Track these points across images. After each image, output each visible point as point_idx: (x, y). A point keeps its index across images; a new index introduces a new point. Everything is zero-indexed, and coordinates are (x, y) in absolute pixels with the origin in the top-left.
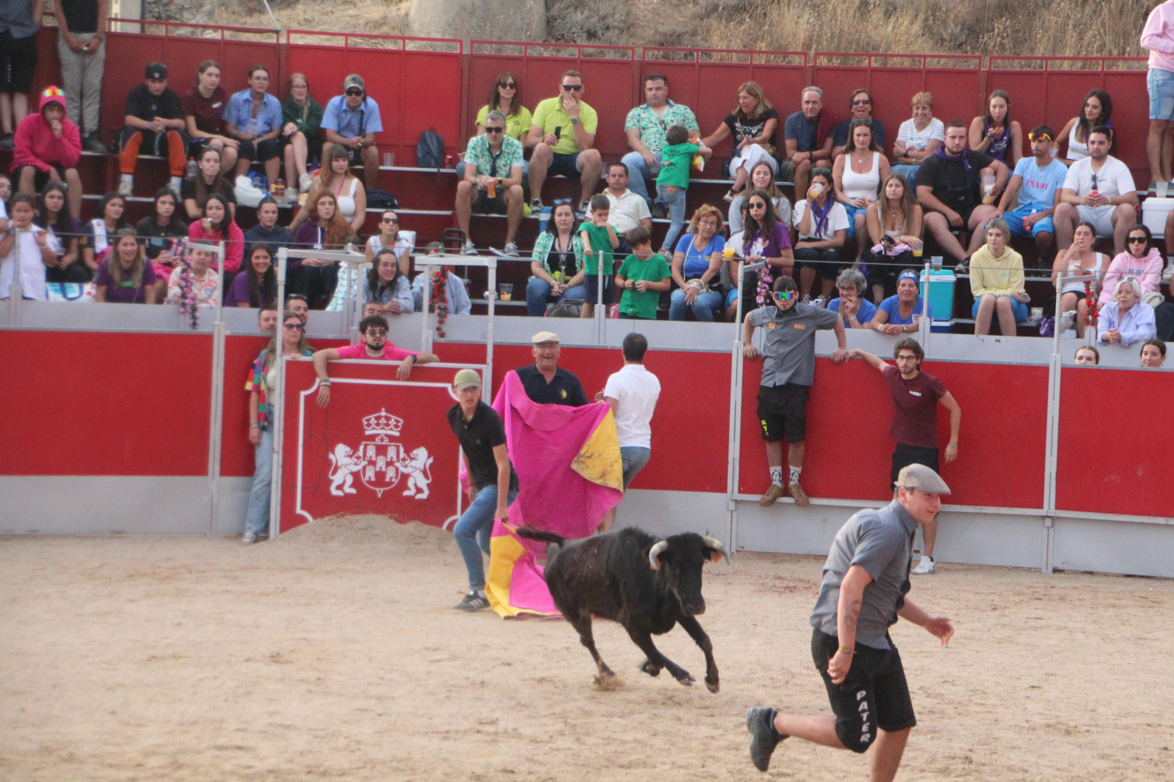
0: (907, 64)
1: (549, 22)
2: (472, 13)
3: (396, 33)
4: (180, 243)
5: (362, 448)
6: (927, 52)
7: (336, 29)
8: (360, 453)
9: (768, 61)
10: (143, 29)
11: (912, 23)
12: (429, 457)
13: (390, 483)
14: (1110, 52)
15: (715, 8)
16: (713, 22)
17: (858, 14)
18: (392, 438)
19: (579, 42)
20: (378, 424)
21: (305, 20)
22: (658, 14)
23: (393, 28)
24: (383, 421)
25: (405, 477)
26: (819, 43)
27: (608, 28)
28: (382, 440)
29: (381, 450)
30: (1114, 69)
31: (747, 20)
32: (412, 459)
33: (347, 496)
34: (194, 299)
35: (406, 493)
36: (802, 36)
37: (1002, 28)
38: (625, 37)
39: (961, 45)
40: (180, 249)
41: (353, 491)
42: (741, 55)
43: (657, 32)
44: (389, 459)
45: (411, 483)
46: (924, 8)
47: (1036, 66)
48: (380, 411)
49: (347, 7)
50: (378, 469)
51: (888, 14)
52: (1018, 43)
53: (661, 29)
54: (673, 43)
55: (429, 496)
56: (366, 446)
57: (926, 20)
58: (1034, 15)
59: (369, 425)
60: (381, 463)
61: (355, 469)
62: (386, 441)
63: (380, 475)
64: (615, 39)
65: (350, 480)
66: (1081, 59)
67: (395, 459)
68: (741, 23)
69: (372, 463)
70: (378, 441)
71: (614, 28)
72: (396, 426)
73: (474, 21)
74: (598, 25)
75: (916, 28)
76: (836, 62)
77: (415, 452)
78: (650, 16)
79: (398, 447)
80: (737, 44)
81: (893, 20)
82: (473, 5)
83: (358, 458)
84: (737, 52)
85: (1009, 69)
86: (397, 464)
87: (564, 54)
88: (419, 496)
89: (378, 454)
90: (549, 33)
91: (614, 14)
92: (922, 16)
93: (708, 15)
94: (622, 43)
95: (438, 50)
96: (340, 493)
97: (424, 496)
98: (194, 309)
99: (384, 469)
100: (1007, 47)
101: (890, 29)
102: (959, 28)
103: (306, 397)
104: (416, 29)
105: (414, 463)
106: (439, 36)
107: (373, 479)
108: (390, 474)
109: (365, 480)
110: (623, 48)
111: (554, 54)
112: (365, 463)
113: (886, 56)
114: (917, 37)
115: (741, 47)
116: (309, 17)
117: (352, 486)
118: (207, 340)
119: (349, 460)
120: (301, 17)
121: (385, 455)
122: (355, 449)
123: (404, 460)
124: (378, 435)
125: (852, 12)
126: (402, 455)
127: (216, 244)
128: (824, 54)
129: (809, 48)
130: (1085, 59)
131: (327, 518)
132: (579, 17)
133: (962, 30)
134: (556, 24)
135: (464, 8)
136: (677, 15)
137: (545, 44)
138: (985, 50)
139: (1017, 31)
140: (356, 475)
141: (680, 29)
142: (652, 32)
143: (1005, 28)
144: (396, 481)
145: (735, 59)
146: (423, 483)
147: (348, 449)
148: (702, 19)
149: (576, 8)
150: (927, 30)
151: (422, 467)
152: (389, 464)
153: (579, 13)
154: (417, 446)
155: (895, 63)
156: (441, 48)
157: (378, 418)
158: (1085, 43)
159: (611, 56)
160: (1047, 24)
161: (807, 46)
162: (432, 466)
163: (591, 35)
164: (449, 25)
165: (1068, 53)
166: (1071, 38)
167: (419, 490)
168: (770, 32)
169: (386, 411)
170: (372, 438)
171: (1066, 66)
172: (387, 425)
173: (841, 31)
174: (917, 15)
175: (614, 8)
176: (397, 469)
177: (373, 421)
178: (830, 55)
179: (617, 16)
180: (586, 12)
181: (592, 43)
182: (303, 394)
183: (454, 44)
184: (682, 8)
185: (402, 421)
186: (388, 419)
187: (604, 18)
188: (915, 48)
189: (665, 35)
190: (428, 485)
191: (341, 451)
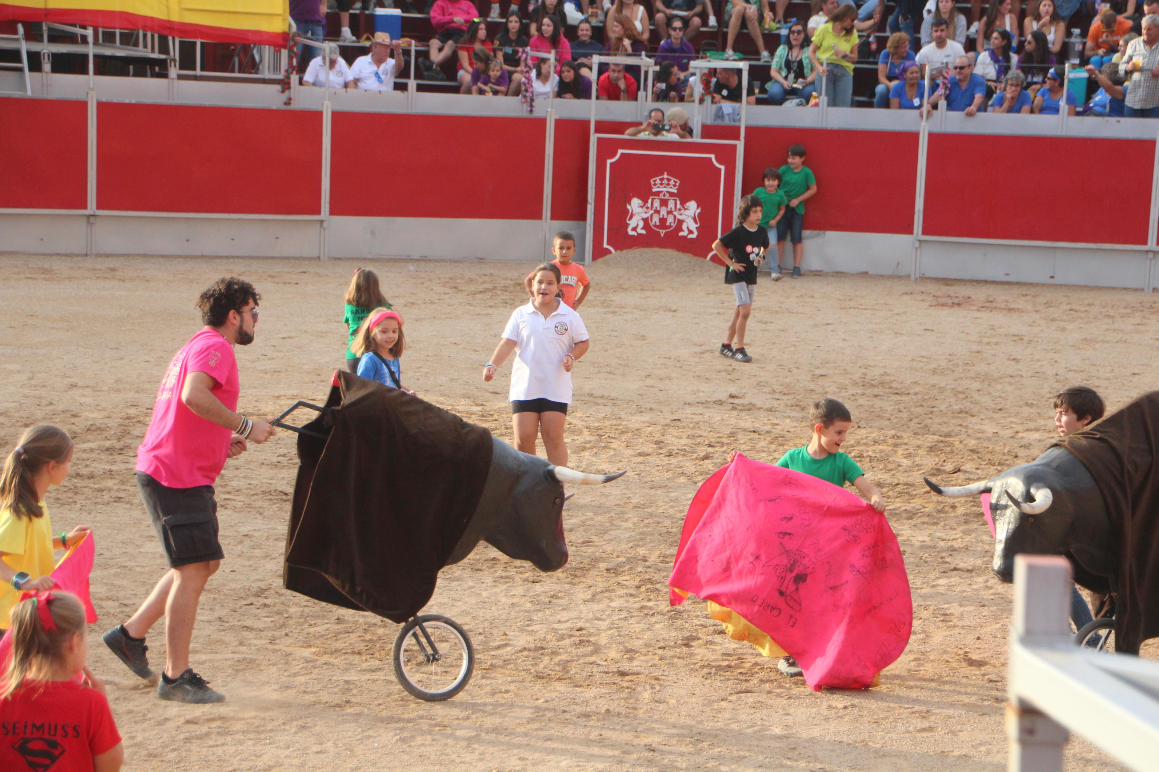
4: (524, 52)
5: (650, 201)
8: (649, 205)
12: (698, 208)
13: (670, 226)
18: (671, 194)
20: (662, 184)
24: (665, 181)
25: (680, 222)
28: (664, 195)
29: (664, 203)
32: (685, 209)
33: (640, 235)
34: (532, 92)
35: (681, 234)
40: (524, 56)
41: (644, 232)
44: (669, 209)
45: (684, 227)
48: (663, 174)
50: (661, 216)
55: (698, 236)
56: (653, 199)
59: (655, 185)
60: (664, 212)
61: (645, 216)
62: (667, 196)
63: (663, 220)
65: (641, 224)
67: (673, 209)
69: (657, 212)
70: (661, 196)
72: (675, 186)
77: (688, 204)
79: (676, 201)
83: (648, 208)
86: (675, 213)
88: (691, 236)
89: (661, 205)
96: (634, 233)
97: (694, 236)
98: (532, 100)
99: (665, 217)
103: (611, 164)
105: (687, 212)
108: (670, 220)
109: (652, 224)
112: (652, 212)
117: (643, 228)
118: (542, 122)
119: (640, 210)
121: (667, 206)
122: (645, 201)
123: (680, 210)
124: (661, 192)
126: (679, 206)
127: (549, 52)
131: (625, 251)
140: (645, 220)
144: (674, 225)
146: (693, 226)
147: (640, 202)
151: (693, 215)
152: (669, 212)
154: (689, 200)
157: (662, 180)
162: (699, 214)
167: (691, 232)
169: (668, 174)
170: (658, 193)
172: (668, 184)
176: (675, 216)
177: (658, 182)
182: (609, 162)
185: (679, 182)
186: (669, 180)
190: (697, 228)
191: (635, 203)
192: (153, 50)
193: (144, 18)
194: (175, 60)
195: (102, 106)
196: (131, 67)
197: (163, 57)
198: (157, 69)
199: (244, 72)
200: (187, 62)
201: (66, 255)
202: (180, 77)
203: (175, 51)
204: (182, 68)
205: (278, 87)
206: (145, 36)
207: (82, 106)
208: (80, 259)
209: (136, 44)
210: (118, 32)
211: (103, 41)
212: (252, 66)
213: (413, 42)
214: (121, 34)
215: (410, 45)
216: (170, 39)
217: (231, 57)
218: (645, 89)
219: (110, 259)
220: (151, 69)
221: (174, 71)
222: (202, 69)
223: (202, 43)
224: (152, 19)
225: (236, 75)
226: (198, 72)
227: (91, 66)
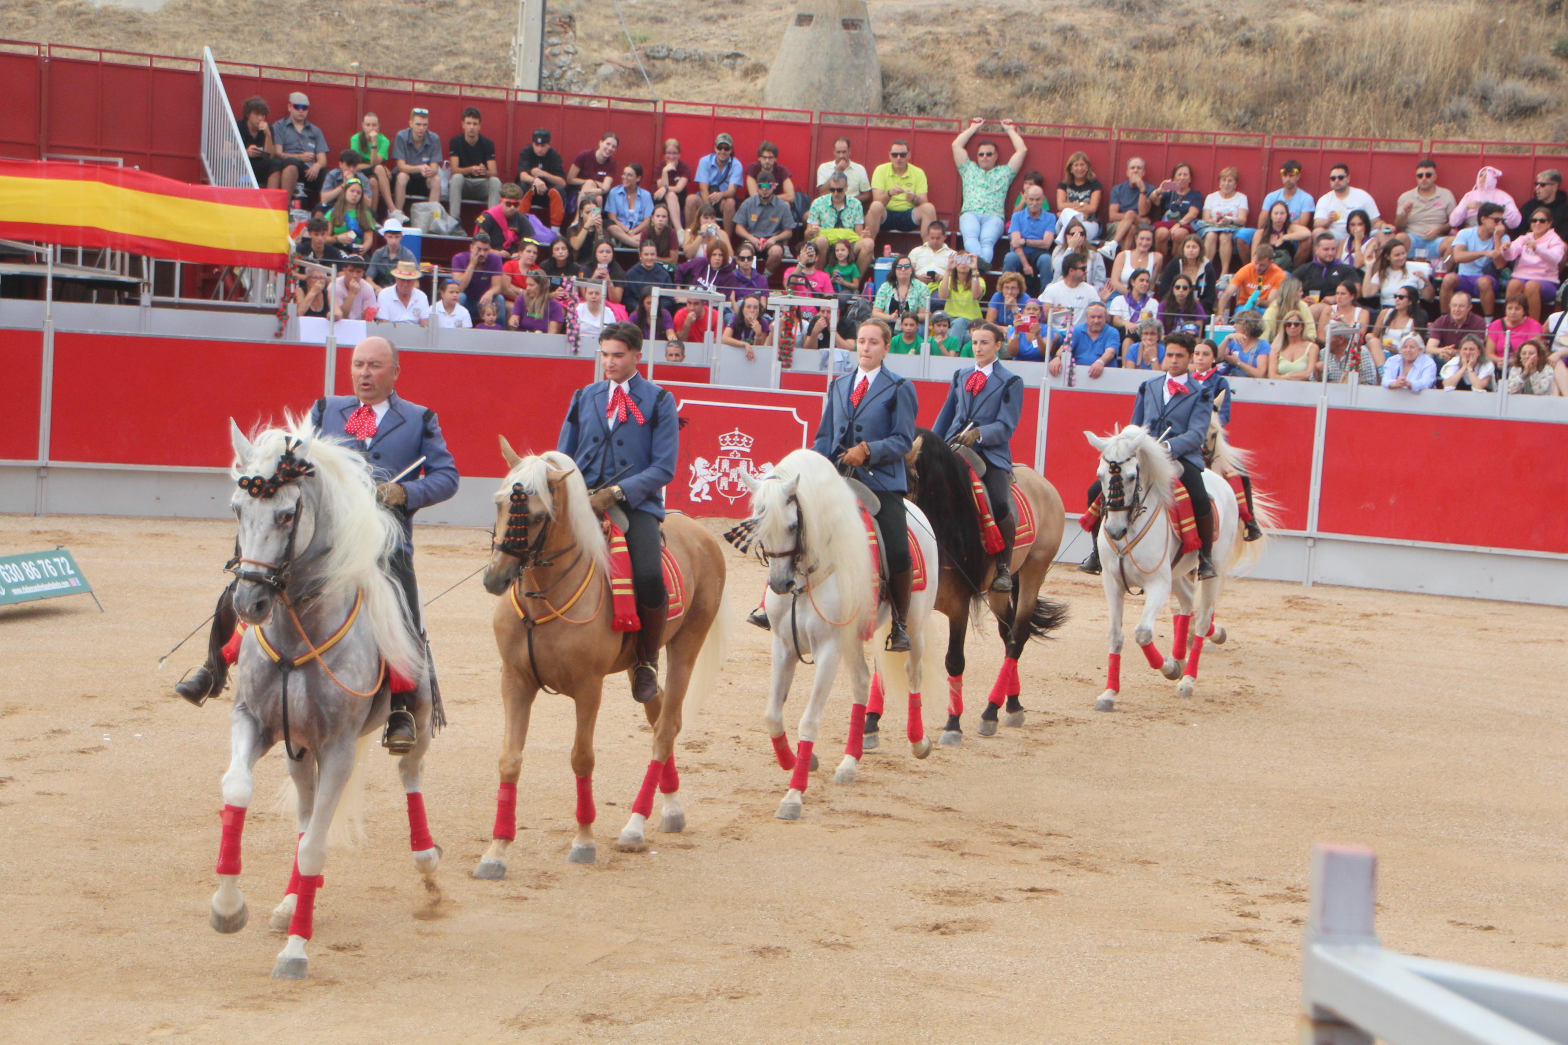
0: (1196, 140)
1: (885, 98)
2: (819, 89)
3: (753, 105)
4: (569, 281)
5: (717, 461)
6: (1214, 130)
7: (702, 100)
8: (716, 466)
9: (1074, 134)
10: (539, 98)
11: (1202, 105)
13: (741, 492)
14: (1374, 135)
15: (1030, 88)
16: (1027, 100)
17: (1154, 97)
18: (743, 454)
19: (910, 115)
20: (732, 442)
21: (676, 93)
22: (980, 93)
23: (751, 101)
24: (736, 439)
26: (1119, 121)
27: (935, 104)
28: (735, 455)
29: (734, 464)
30: (1377, 150)
31: (1058, 99)
32: (760, 471)
33: (704, 501)
34: (578, 330)
36: (1104, 115)
37: (1280, 111)
38: (951, 112)
39: (1244, 126)
40: (569, 286)
41: (709, 498)
42: (1052, 129)
43: (978, 108)
46: (1212, 93)
47: (1309, 145)
48: (734, 430)
49: (711, 82)
50: (731, 480)
51: (1181, 98)
52: (1293, 125)
53: (983, 105)
54: (992, 118)
56: (721, 459)
57: (1214, 103)
58: (1309, 100)
59: (724, 442)
60: (734, 474)
61: (711, 479)
62: (738, 457)
63: (733, 485)
64: (941, 113)
65: (707, 489)
66: (1349, 139)
68: (1051, 102)
69: (726, 475)
70: (731, 456)
71: (942, 104)
72: (748, 444)
73: (820, 96)
74: (927, 101)
75: (1206, 110)
76: (1133, 137)
77: (763, 466)
78: (973, 94)
79: (748, 462)
80: (1048, 120)
81: (1185, 102)
82: (820, 82)
83: (714, 470)
84: (1049, 126)
85: (1285, 146)
87: (898, 125)
89: (731, 467)
90: (885, 108)
91: (941, 92)
92: (1210, 100)
93: (1023, 94)
94: (948, 117)
95: (789, 120)
96: (698, 500)
98: (577, 338)
99: (736, 480)
100: (1284, 128)
101: (1182, 109)
102: (1243, 111)
104: (770, 102)
105: (762, 475)
106: (790, 108)
107: (727, 488)
108: (741, 484)
109: (719, 489)
110: (949, 120)
111: (889, 125)
112: (720, 474)
113: (1178, 133)
114: (1206, 118)
115: (1051, 122)
116: (678, 89)
117: (708, 494)
118: (589, 365)
119: (706, 472)
120: (672, 91)
121: (737, 468)
122: (712, 461)
123: (753, 473)
124: (731, 451)
125: (1149, 94)
126: (752, 468)
128: (1124, 130)
129: (1111, 124)
130: (1353, 140)
132: (910, 94)
133: (1245, 113)
134: (891, 99)
135: (812, 84)
136: (996, 94)
137: (881, 117)
138: (1265, 131)
139: (1294, 115)
140: (712, 484)
141: (998, 106)
142: (974, 108)
143: (1283, 112)
145: (1045, 132)
147: (706, 462)
148: (1018, 98)
149: (909, 86)
150: (1215, 112)
153: (911, 90)
154: (765, 461)
155: (1186, 139)
156: (791, 118)
157: (732, 436)
158: (1353, 126)
159: (938, 127)
160: (1319, 110)
161: (1109, 123)
163: (921, 109)
164: (799, 99)
165: (1337, 134)
166: (1340, 120)
168: (1077, 111)
169: (739, 430)
170: (727, 453)
171: (1335, 146)
172: (740, 442)
173: (1139, 111)
174: (1206, 99)
175: (942, 87)
177: (728, 439)
178: (1130, 131)
179: (944, 94)
180: (917, 90)
181: (921, 116)
183: (802, 115)
184: (1001, 88)
185: (752, 440)
186: (740, 437)
187: (933, 95)
188: (1204, 127)
189: (986, 110)
191: (700, 463)
192: (122, 273)
193: (114, 235)
194: (148, 284)
195: (60, 337)
196: (95, 292)
197: (134, 280)
198: (126, 295)
199: (230, 299)
200: (163, 286)
201: (10, 515)
202: (155, 304)
203: (149, 272)
204: (156, 293)
205: (272, 319)
206: (113, 256)
207: (37, 336)
208: (28, 519)
209: (102, 265)
210: (80, 250)
211: (63, 260)
212: (241, 292)
213: (436, 267)
214: (84, 254)
215: (432, 271)
216: (144, 258)
217: (213, 282)
218: (714, 328)
219: (64, 520)
220: (119, 295)
221: (146, 297)
222: (182, 295)
223: (182, 265)
224: (123, 236)
225: (221, 302)
226: (176, 299)
227: (49, 290)
